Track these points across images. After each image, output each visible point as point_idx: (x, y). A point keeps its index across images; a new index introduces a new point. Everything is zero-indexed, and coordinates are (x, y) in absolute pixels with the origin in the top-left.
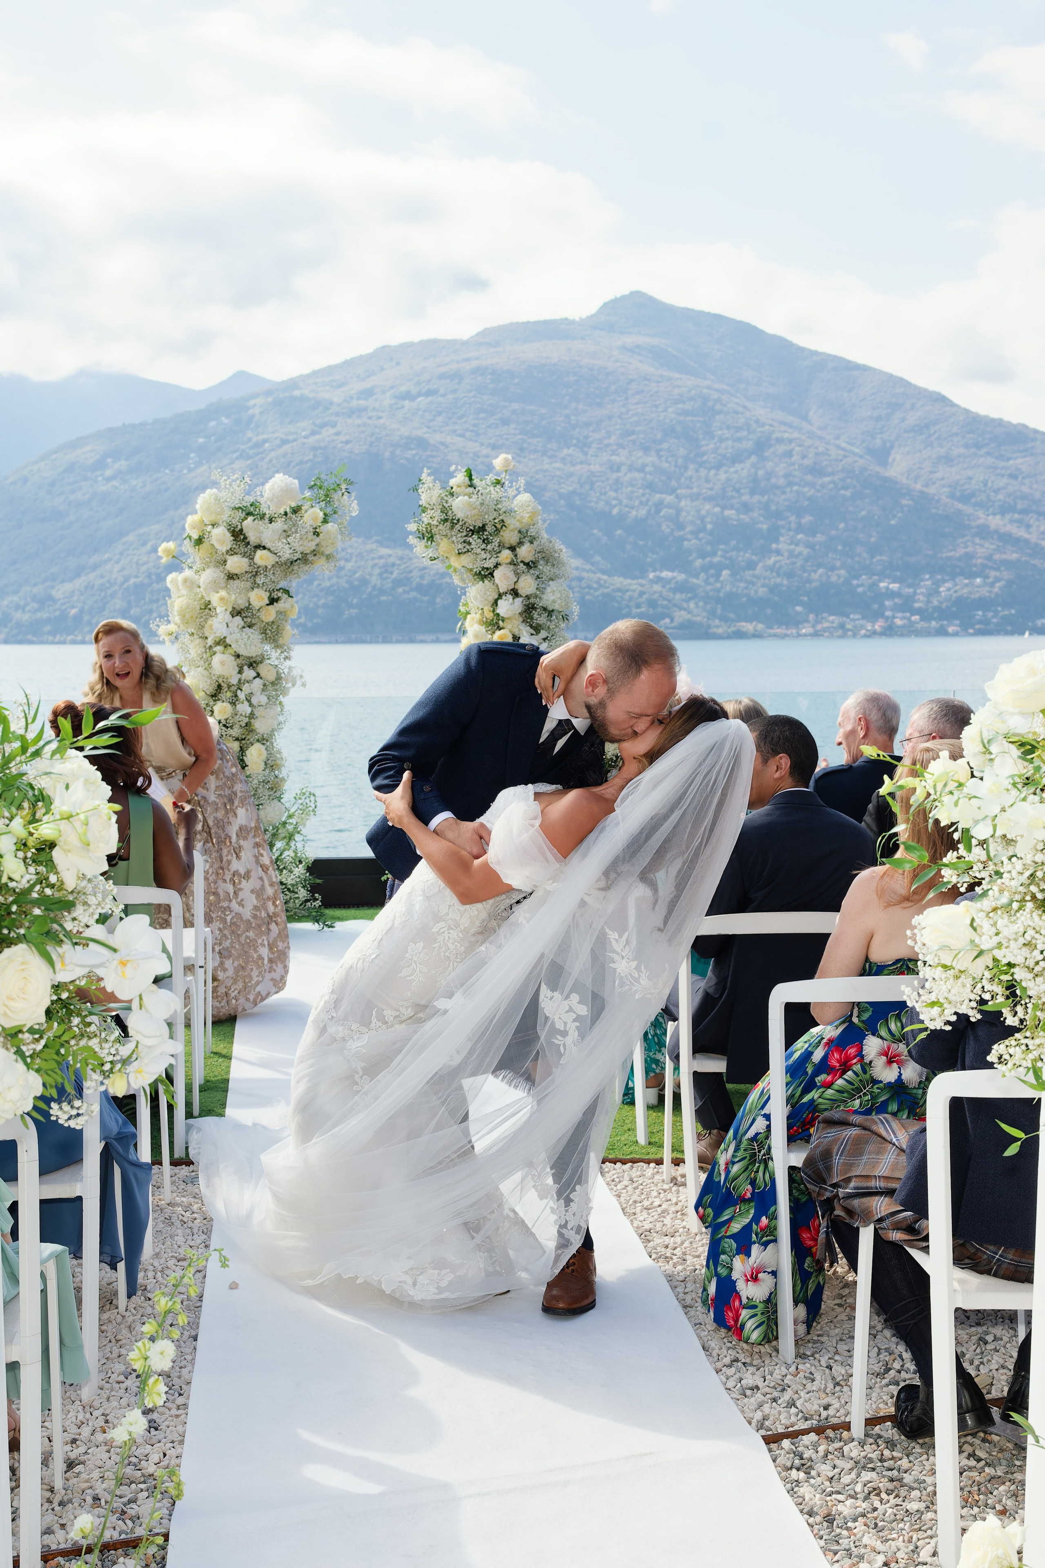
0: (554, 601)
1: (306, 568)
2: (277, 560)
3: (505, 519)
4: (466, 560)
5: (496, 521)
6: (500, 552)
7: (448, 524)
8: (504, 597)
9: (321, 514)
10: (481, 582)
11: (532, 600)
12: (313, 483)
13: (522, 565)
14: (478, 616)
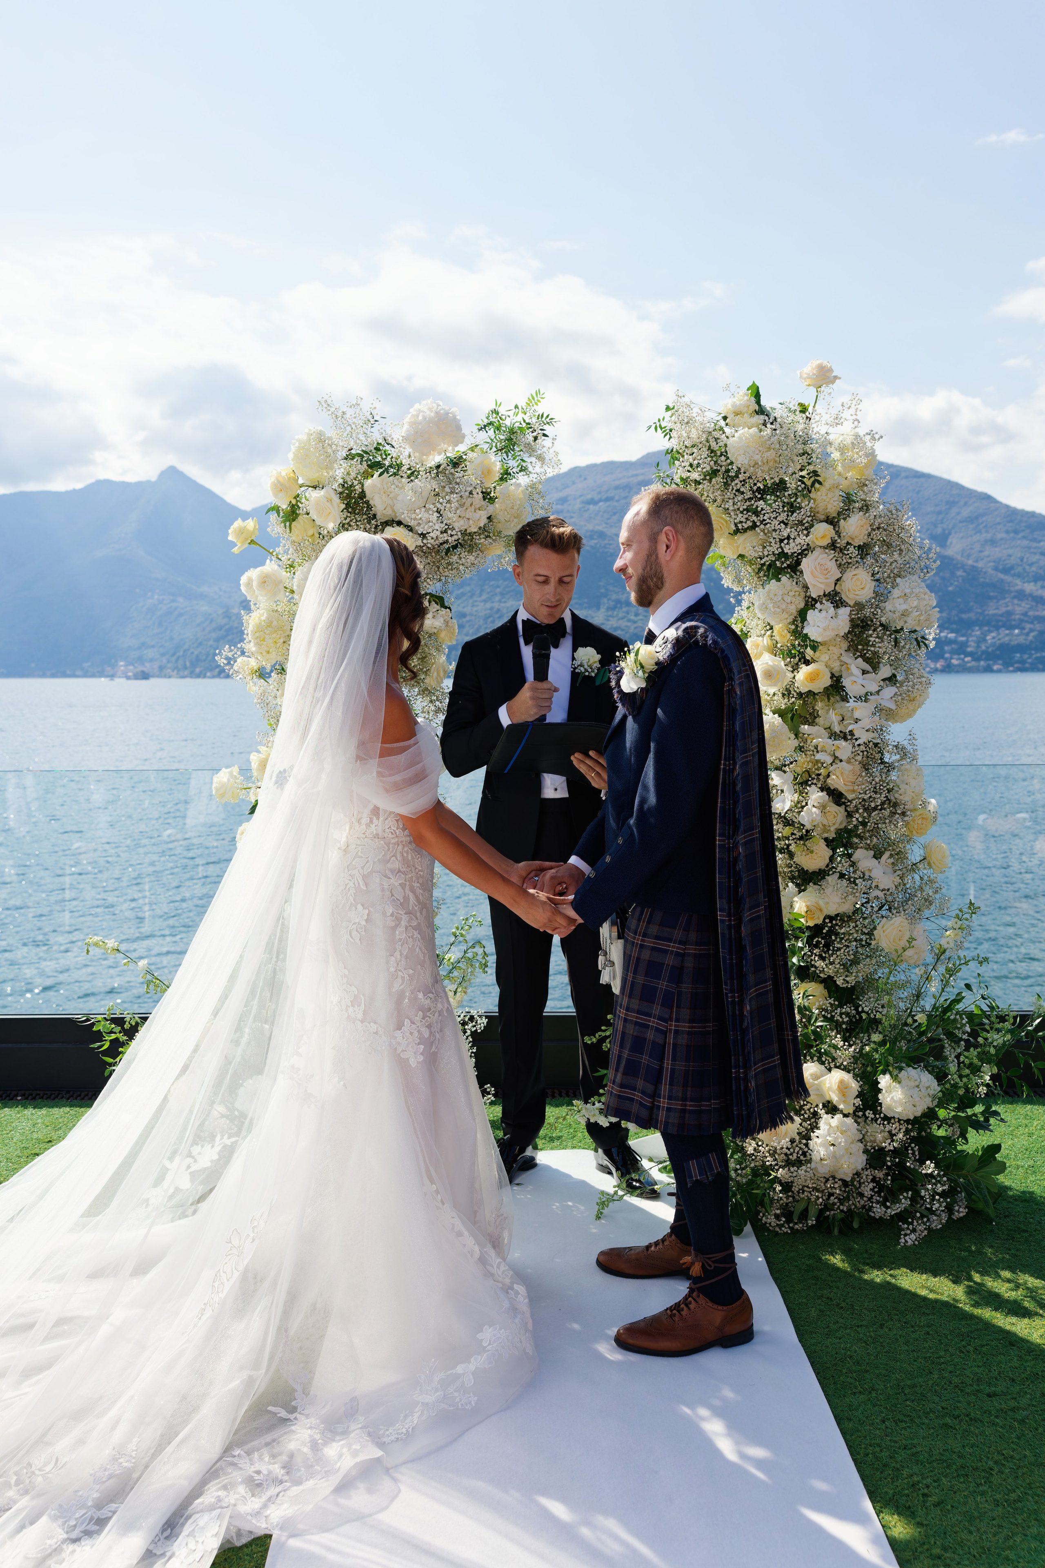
0: (904, 614)
1: (471, 558)
2: (420, 543)
3: (819, 470)
4: (748, 544)
5: (804, 473)
6: (812, 526)
7: (719, 480)
8: (818, 605)
9: (498, 467)
10: (774, 581)
11: (867, 612)
12: (486, 421)
13: (851, 549)
14: (766, 641)
